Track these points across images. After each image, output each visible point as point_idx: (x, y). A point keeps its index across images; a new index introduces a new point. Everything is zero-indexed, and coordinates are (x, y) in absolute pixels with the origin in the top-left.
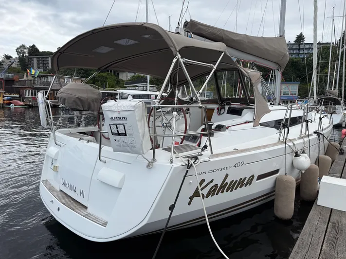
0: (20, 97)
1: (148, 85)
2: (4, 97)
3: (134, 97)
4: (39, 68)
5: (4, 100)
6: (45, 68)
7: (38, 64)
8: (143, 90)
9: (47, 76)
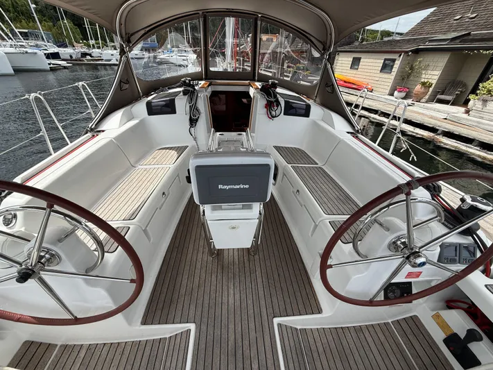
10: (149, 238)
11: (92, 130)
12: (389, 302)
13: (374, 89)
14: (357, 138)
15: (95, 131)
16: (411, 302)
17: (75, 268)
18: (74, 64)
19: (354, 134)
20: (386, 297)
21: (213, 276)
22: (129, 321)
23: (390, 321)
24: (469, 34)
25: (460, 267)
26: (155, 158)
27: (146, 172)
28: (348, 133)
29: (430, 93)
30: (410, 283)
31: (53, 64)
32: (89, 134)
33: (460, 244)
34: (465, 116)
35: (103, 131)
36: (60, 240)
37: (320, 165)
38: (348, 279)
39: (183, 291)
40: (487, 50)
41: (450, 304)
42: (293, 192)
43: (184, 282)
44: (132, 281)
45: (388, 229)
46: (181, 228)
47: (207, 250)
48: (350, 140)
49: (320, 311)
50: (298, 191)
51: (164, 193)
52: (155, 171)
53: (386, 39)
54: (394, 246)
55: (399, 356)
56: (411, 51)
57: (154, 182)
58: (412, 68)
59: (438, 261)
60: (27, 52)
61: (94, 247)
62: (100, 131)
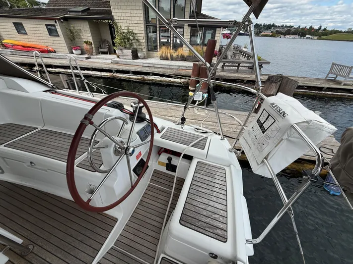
12: (141, 176)
13: (56, 50)
14: (56, 93)
16: (148, 167)
19: (52, 90)
20: (138, 175)
23: (149, 183)
24: (89, 9)
25: (149, 138)
28: (45, 91)
29: (94, 48)
30: (142, 159)
33: (144, 127)
34: (118, 59)
37: (40, 128)
38: (112, 190)
40: (104, 20)
41: (159, 154)
42: (28, 166)
45: (107, 146)
48: (50, 97)
49: (115, 220)
50: (31, 163)
53: (35, 7)
54: (117, 152)
55: (160, 193)
56: (62, 18)
58: (72, 32)
59: (142, 141)
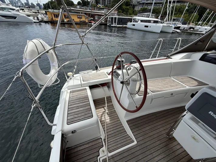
0: (93, 19)
1: (151, 14)
2: (88, 19)
3: (142, 21)
4: (102, 4)
5: (88, 20)
6: (105, 4)
7: (102, 2)
8: (147, 17)
9: (104, 8)
10: (151, 103)
11: (168, 56)
15: (169, 57)
17: (130, 90)
18: (182, 32)
21: (158, 142)
22: (126, 116)
26: (182, 79)
27: (173, 81)
31: (175, 31)
32: (165, 57)
35: (171, 58)
36: (133, 81)
39: (144, 130)
43: (147, 128)
44: (136, 107)
46: (165, 112)
47: (167, 131)
51: (172, 94)
52: (177, 84)
57: (173, 87)
60: (169, 26)
61: (137, 90)
62: (170, 58)
